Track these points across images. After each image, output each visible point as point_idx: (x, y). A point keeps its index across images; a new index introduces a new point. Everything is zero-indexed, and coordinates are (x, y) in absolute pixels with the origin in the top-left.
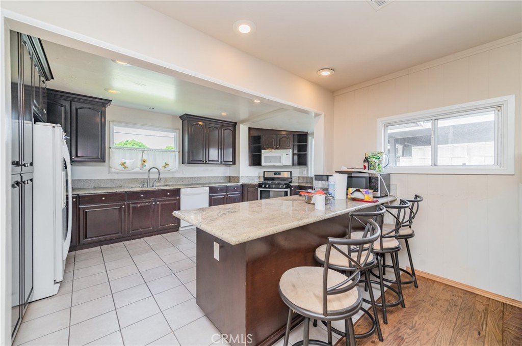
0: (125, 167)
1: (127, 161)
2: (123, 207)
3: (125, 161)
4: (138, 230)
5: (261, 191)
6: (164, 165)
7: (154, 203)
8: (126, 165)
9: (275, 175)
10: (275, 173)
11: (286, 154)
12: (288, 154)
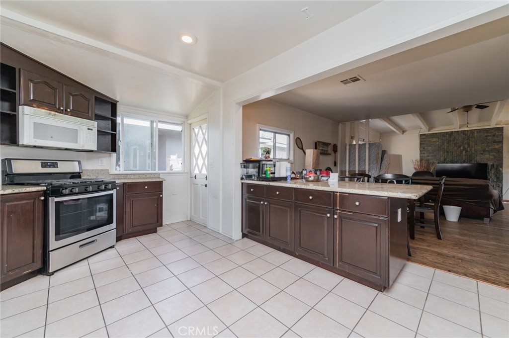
9: (43, 167)
10: (42, 164)
11: (89, 129)
12: (92, 130)
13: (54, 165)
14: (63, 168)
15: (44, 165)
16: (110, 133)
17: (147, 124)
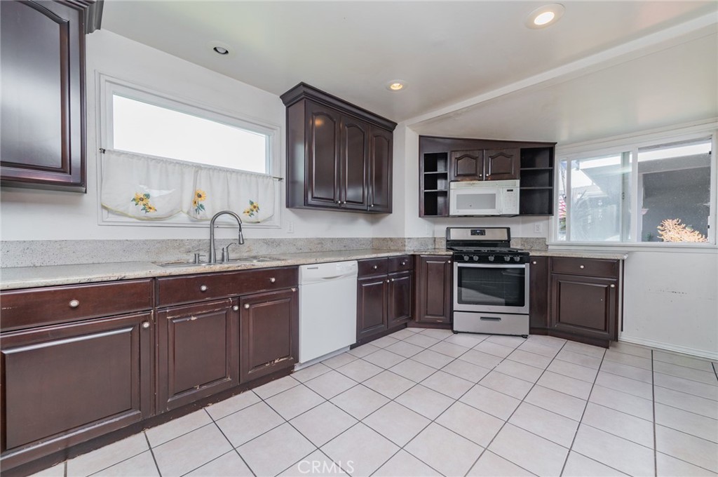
0: (147, 208)
1: (154, 193)
2: (146, 325)
3: (147, 191)
4: (192, 388)
5: (460, 269)
6: (249, 207)
7: (236, 308)
8: (150, 202)
9: (472, 234)
10: (472, 231)
11: (508, 191)
12: (512, 190)
13: (482, 232)
14: (489, 236)
15: (474, 233)
16: (547, 189)
17: (617, 160)
